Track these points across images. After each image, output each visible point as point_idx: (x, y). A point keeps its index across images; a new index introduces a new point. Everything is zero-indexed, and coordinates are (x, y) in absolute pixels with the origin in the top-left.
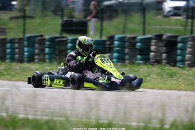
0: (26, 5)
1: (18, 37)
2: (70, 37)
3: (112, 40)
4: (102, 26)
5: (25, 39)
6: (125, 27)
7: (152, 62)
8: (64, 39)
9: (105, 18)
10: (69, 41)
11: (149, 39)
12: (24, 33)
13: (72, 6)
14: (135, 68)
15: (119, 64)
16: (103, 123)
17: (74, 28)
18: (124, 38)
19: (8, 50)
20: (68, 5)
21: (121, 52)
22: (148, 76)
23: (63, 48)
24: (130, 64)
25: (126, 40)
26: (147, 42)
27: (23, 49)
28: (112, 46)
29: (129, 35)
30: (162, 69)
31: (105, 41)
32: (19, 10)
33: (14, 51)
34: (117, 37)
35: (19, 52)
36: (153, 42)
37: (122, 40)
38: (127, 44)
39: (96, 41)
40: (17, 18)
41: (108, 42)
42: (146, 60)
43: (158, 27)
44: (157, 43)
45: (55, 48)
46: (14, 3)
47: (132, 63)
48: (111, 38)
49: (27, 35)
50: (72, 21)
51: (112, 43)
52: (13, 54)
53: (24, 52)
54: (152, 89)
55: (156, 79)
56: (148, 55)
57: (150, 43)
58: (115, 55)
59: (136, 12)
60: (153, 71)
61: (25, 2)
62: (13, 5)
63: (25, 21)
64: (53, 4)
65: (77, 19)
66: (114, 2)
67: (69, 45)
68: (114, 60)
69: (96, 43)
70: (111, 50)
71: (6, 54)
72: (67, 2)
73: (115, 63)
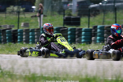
2: (69, 28)
4: (89, 20)
5: (41, 29)
8: (66, 29)
9: (92, 15)
10: (69, 30)
13: (70, 8)
15: (101, 43)
17: (72, 22)
18: (104, 27)
19: (31, 36)
20: (68, 8)
21: (102, 36)
23: (65, 34)
25: (105, 28)
29: (106, 25)
31: (91, 29)
32: (37, 12)
33: (34, 37)
34: (99, 26)
35: (37, 37)
37: (102, 28)
38: (105, 31)
39: (86, 29)
41: (93, 30)
46: (34, 7)
48: (95, 27)
49: (42, 27)
50: (70, 17)
51: (96, 30)
52: (33, 39)
58: (98, 38)
59: (111, 12)
62: (33, 9)
64: (58, 8)
65: (73, 16)
66: (96, 5)
67: (69, 32)
68: (98, 41)
69: (86, 31)
70: (95, 35)
71: (29, 39)
72: (67, 6)
73: (98, 43)
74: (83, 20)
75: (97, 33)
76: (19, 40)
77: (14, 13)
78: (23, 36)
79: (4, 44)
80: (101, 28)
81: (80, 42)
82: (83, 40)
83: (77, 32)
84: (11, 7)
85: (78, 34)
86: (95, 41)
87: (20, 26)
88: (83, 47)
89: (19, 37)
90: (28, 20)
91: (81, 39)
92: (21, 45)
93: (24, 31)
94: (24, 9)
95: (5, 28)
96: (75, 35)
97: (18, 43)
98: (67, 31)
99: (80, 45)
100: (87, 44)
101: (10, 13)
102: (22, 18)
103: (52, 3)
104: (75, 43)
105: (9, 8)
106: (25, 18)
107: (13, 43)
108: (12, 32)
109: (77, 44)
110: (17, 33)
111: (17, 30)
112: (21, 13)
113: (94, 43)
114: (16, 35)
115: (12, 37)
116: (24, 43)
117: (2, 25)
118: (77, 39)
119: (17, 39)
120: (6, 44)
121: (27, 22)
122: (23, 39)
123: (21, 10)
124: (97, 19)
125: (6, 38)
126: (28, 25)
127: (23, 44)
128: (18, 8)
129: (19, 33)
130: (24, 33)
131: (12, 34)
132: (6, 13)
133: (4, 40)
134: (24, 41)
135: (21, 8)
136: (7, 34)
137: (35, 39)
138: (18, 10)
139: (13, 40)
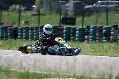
0: (41, 8)
1: (36, 26)
2: (65, 26)
3: (89, 28)
4: (83, 20)
5: (40, 27)
6: (97, 21)
7: (112, 41)
8: (62, 27)
9: (86, 15)
10: (64, 29)
11: (110, 28)
12: (39, 24)
13: (67, 8)
14: (102, 44)
15: (93, 42)
16: (78, 76)
17: (68, 21)
18: (96, 27)
19: (30, 34)
20: (65, 8)
22: (109, 49)
23: (61, 33)
24: (99, 42)
26: (109, 29)
27: (38, 33)
28: (89, 32)
30: (117, 45)
31: (85, 29)
32: (37, 11)
33: (33, 34)
34: (91, 26)
35: (36, 34)
36: (112, 29)
38: (97, 30)
39: (80, 29)
40: (35, 15)
41: (87, 30)
42: (108, 40)
43: (116, 21)
44: (114, 30)
45: (56, 32)
46: (34, 6)
47: (100, 41)
48: (88, 27)
49: (41, 25)
50: (67, 17)
51: (89, 30)
52: (32, 36)
53: (39, 35)
54: (111, 56)
55: (113, 50)
56: (110, 37)
57: (111, 30)
58: (91, 37)
60: (112, 46)
61: (40, 6)
62: (33, 8)
63: (39, 17)
64: (56, 7)
65: (69, 16)
66: (91, 6)
67: (65, 31)
68: (90, 40)
69: (80, 30)
70: (88, 34)
71: (29, 36)
72: (64, 6)
73: (91, 41)
74: (79, 19)
75: (90, 32)
76: (19, 37)
77: (16, 11)
78: (23, 33)
80: (93, 28)
81: (74, 40)
82: (77, 38)
83: (72, 31)
84: (14, 6)
85: (73, 32)
86: (88, 39)
87: (20, 24)
88: (76, 45)
89: (19, 33)
90: (28, 18)
91: (75, 37)
92: (21, 41)
93: (24, 28)
94: (25, 8)
95: (7, 26)
96: (70, 33)
97: (19, 39)
98: (63, 29)
99: (74, 43)
100: (80, 42)
101: (12, 11)
102: (23, 16)
103: (50, 4)
104: (70, 41)
105: (12, 7)
106: (26, 16)
107: (14, 39)
108: (13, 29)
109: (71, 42)
110: (18, 30)
111: (17, 28)
112: (22, 12)
113: (87, 41)
114: (17, 32)
115: (13, 34)
116: (24, 39)
117: (5, 22)
118: (71, 37)
119: (18, 36)
120: (7, 40)
121: (28, 20)
122: (23, 36)
123: (23, 8)
124: (91, 19)
125: (7, 34)
126: (28, 23)
127: (22, 40)
128: (20, 7)
129: (19, 31)
130: (24, 30)
131: (13, 31)
132: (8, 11)
133: (5, 36)
134: (23, 38)
135: (22, 7)
136: (8, 31)
137: (34, 36)
138: (19, 8)
139: (13, 37)
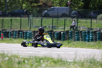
79: (95, 41)
95: (96, 31)
101: (100, 19)
105: (99, 16)
108: (101, 33)
117: (94, 28)
131: (101, 35)
132: (97, 20)
136: (97, 35)
